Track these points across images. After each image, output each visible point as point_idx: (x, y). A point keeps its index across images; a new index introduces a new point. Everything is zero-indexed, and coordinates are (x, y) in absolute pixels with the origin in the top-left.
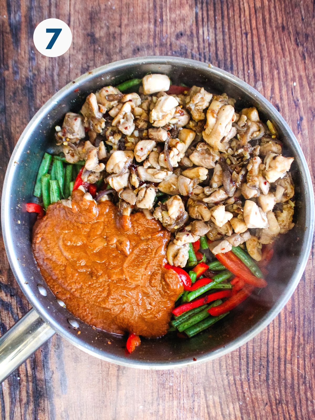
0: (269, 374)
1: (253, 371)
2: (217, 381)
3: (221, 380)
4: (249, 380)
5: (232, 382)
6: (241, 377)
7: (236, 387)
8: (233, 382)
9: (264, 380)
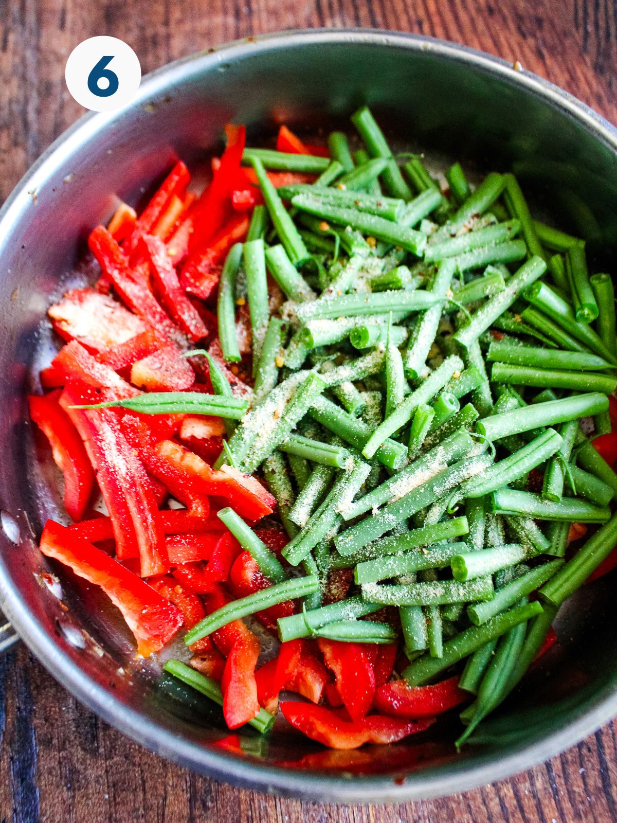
0: (606, 769)
1: (563, 764)
2: (469, 806)
3: (480, 800)
4: (556, 792)
5: (511, 803)
6: (533, 785)
7: (524, 817)
8: (515, 802)
9: (597, 788)
